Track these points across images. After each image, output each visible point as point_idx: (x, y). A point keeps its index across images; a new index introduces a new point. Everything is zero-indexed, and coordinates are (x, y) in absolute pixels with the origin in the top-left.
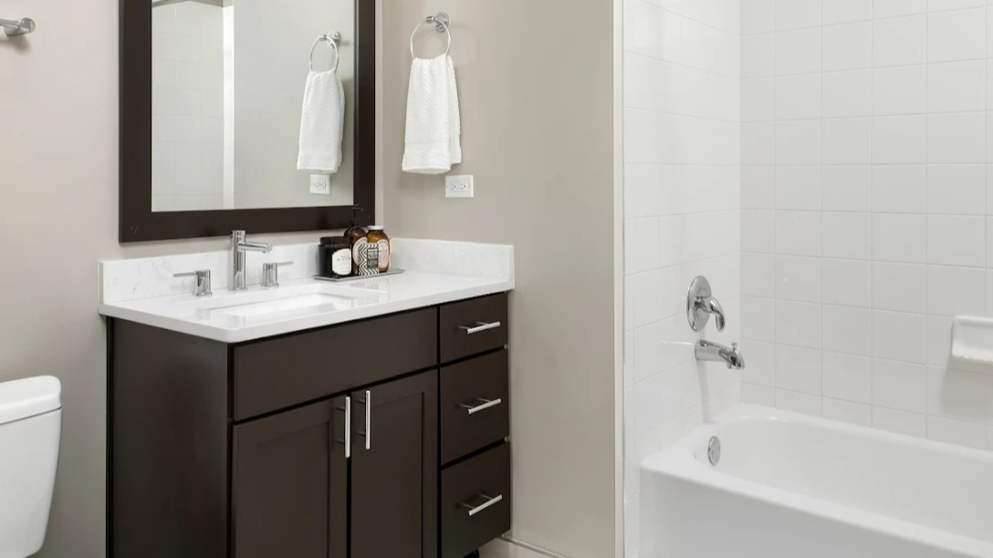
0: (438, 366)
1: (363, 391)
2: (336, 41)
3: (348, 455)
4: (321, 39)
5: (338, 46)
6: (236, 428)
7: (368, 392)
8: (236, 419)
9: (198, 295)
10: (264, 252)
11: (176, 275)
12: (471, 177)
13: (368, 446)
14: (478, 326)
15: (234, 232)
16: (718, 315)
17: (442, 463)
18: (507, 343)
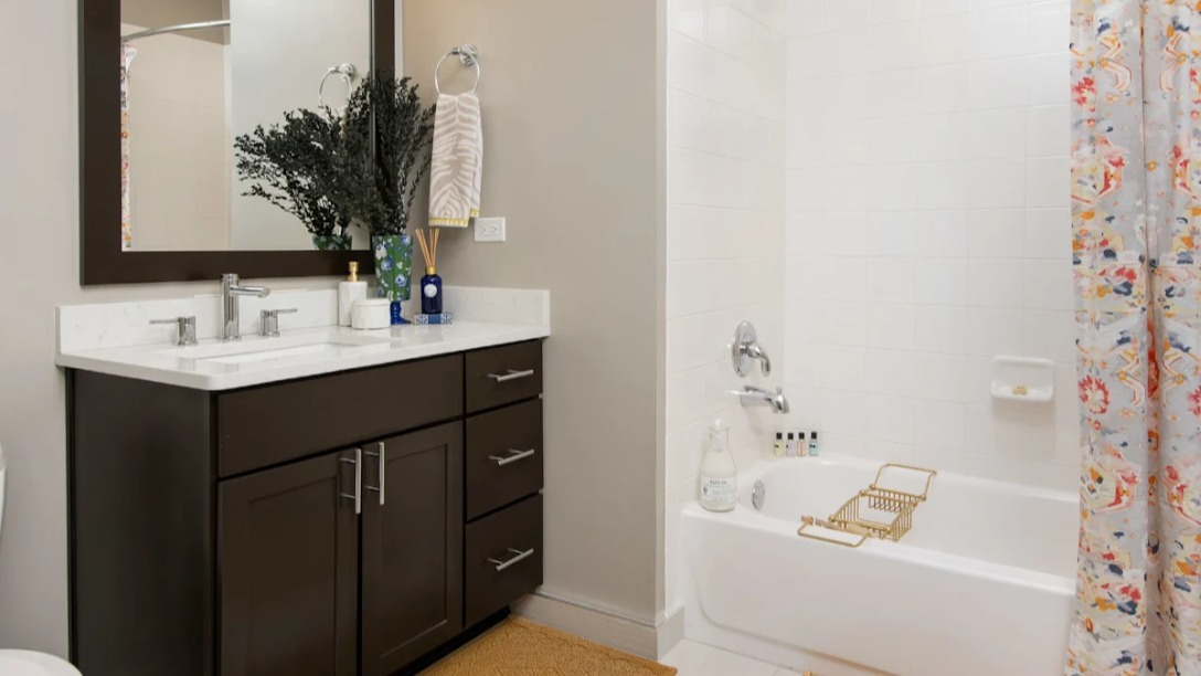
0: (465, 416)
1: (375, 444)
2: (350, 75)
3: (358, 510)
4: (332, 72)
5: (352, 80)
6: (221, 484)
7: (382, 444)
8: (221, 475)
9: (180, 343)
10: (260, 296)
11: (153, 322)
12: (503, 219)
13: (382, 501)
14: (508, 374)
15: (225, 276)
16: (764, 360)
17: (469, 518)
18: (541, 391)
